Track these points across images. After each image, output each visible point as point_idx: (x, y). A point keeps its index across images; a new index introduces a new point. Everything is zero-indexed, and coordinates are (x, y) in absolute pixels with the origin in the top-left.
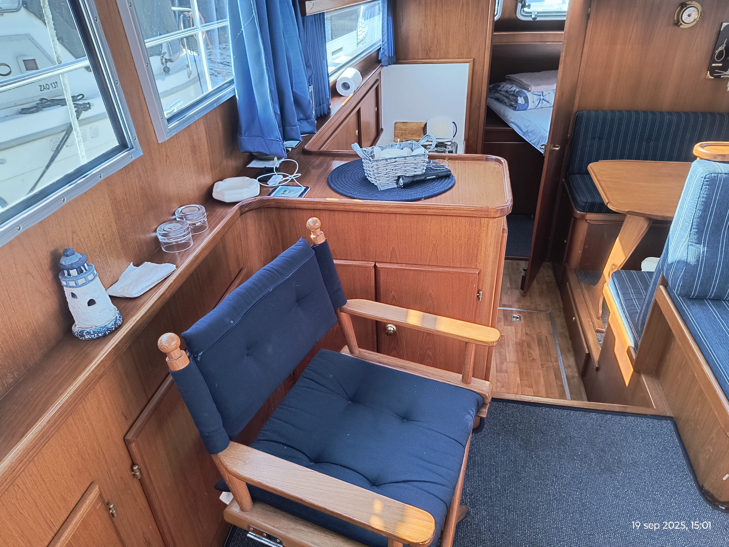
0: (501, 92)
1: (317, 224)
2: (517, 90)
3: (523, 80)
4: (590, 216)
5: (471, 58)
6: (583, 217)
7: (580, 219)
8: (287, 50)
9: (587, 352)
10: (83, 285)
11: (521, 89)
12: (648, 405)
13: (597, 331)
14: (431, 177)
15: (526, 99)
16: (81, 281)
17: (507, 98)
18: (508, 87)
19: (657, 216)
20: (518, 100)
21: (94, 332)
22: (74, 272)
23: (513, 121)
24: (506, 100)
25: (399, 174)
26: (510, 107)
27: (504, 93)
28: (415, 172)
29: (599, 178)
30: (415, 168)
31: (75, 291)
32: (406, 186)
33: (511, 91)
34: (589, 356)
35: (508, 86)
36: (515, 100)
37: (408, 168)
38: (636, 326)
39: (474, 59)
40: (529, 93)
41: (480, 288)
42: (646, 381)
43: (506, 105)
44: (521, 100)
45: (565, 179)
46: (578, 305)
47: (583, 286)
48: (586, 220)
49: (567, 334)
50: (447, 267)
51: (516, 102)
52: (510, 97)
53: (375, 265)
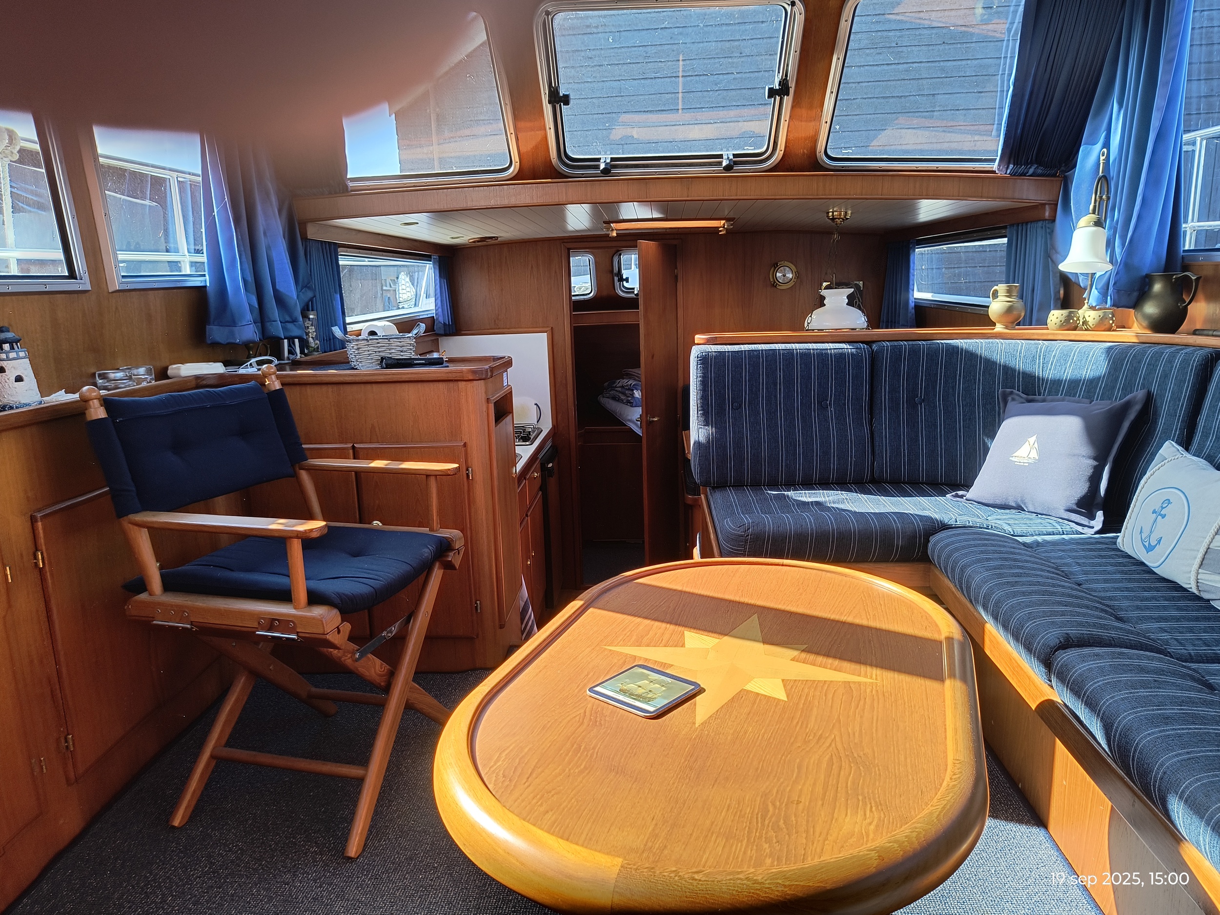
0: (616, 389)
2: (634, 383)
5: (548, 327)
8: (268, 248)
10: (14, 359)
11: (637, 382)
16: (12, 355)
17: (623, 394)
18: (623, 381)
20: (634, 393)
22: (6, 346)
23: (630, 418)
24: (623, 397)
25: (383, 355)
27: (620, 389)
28: (402, 356)
30: (402, 351)
31: (5, 364)
33: (627, 385)
36: (632, 395)
37: (393, 351)
39: (552, 328)
41: (470, 464)
44: (638, 394)
52: (627, 392)
53: (353, 446)
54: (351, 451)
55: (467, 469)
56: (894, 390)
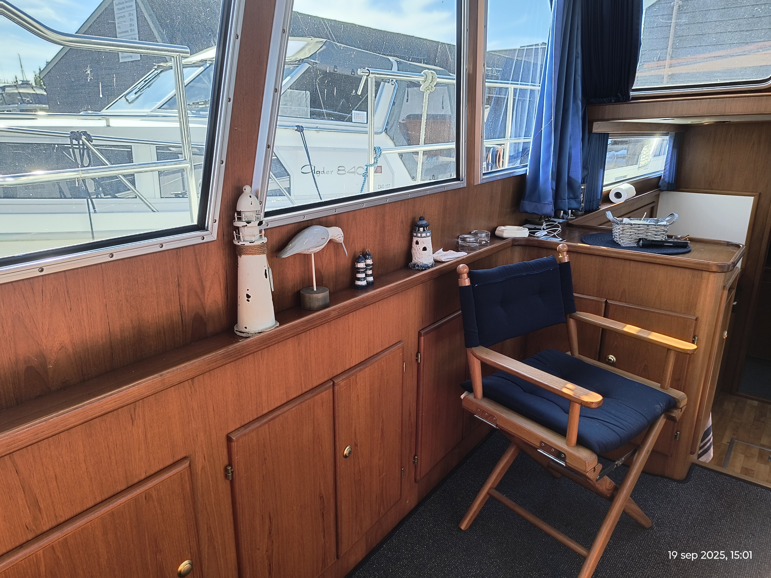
1: (565, 249)
5: (756, 193)
8: (570, 148)
10: (424, 237)
14: (668, 244)
16: (424, 235)
21: (421, 266)
22: (421, 229)
25: (641, 236)
28: (655, 238)
30: (656, 235)
31: (419, 239)
37: (650, 234)
39: (760, 194)
41: (697, 334)
50: (668, 311)
53: (606, 302)
54: (604, 305)
55: (694, 337)
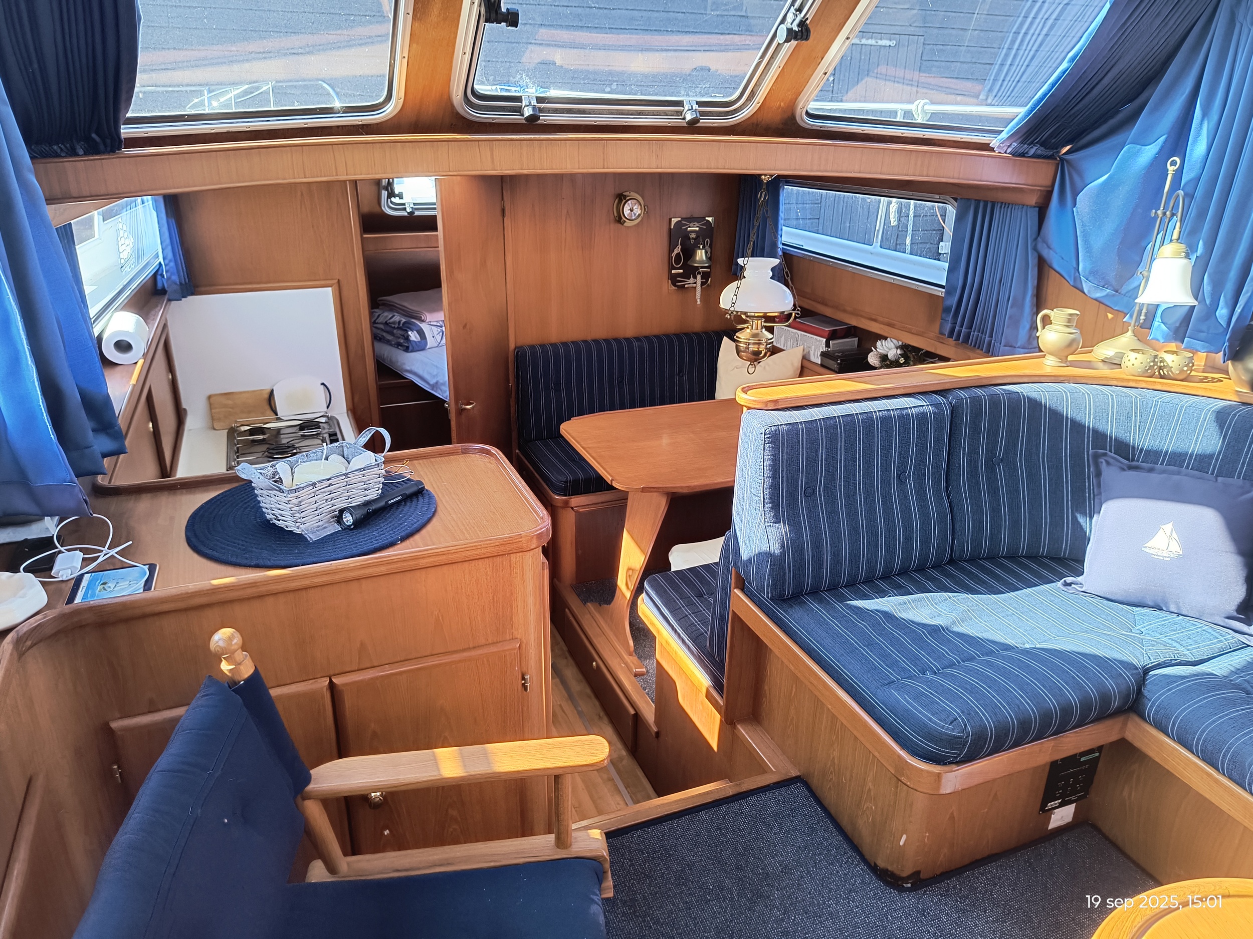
0: (376, 325)
1: (235, 641)
2: (404, 320)
3: (406, 304)
4: (576, 501)
5: (332, 279)
6: (566, 504)
7: (561, 507)
9: (632, 712)
11: (408, 319)
12: (762, 769)
13: (636, 675)
14: (395, 500)
15: (421, 333)
17: (392, 334)
18: (387, 316)
19: (682, 487)
20: (408, 336)
23: (408, 368)
24: (389, 337)
25: (341, 505)
26: (397, 348)
27: (382, 326)
28: (366, 496)
29: (584, 446)
30: (366, 490)
32: (359, 524)
33: (394, 323)
34: (637, 717)
35: (386, 314)
36: (403, 336)
37: (353, 492)
38: (710, 656)
39: (339, 280)
40: (424, 323)
41: (524, 669)
42: (747, 733)
43: (391, 345)
44: (413, 336)
45: (519, 450)
46: (595, 641)
47: (592, 609)
48: (572, 508)
49: (588, 691)
50: (464, 650)
51: (407, 338)
52: (395, 331)
53: (332, 686)
54: (328, 694)
55: (523, 679)
56: (973, 451)
